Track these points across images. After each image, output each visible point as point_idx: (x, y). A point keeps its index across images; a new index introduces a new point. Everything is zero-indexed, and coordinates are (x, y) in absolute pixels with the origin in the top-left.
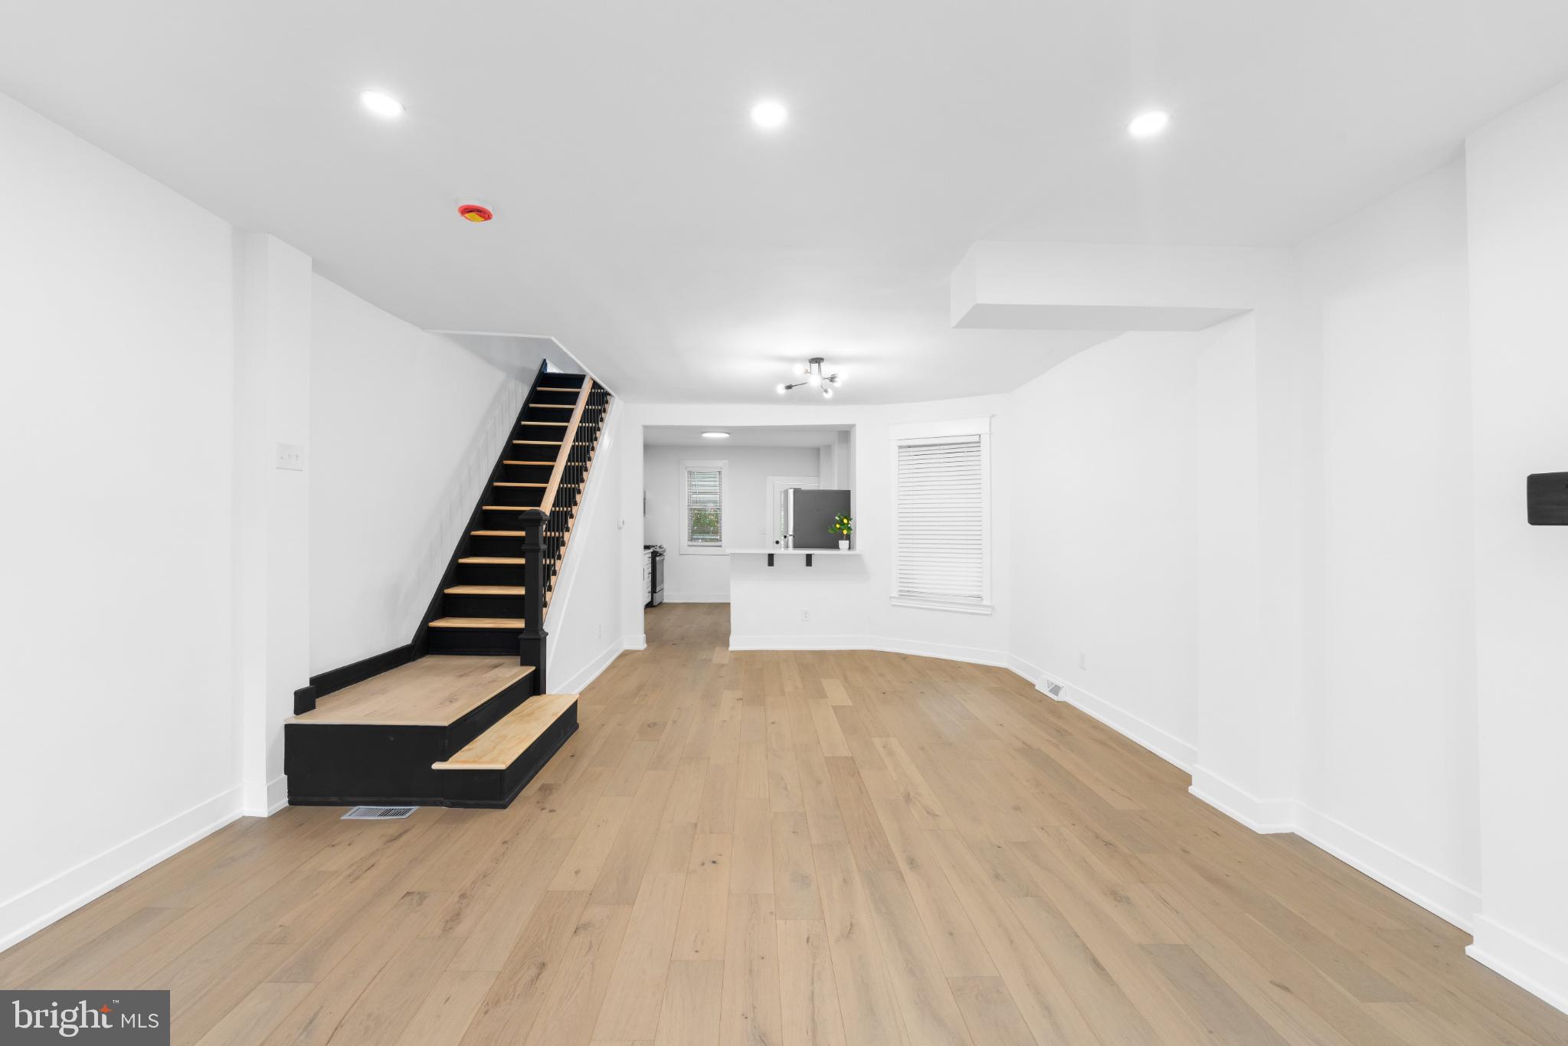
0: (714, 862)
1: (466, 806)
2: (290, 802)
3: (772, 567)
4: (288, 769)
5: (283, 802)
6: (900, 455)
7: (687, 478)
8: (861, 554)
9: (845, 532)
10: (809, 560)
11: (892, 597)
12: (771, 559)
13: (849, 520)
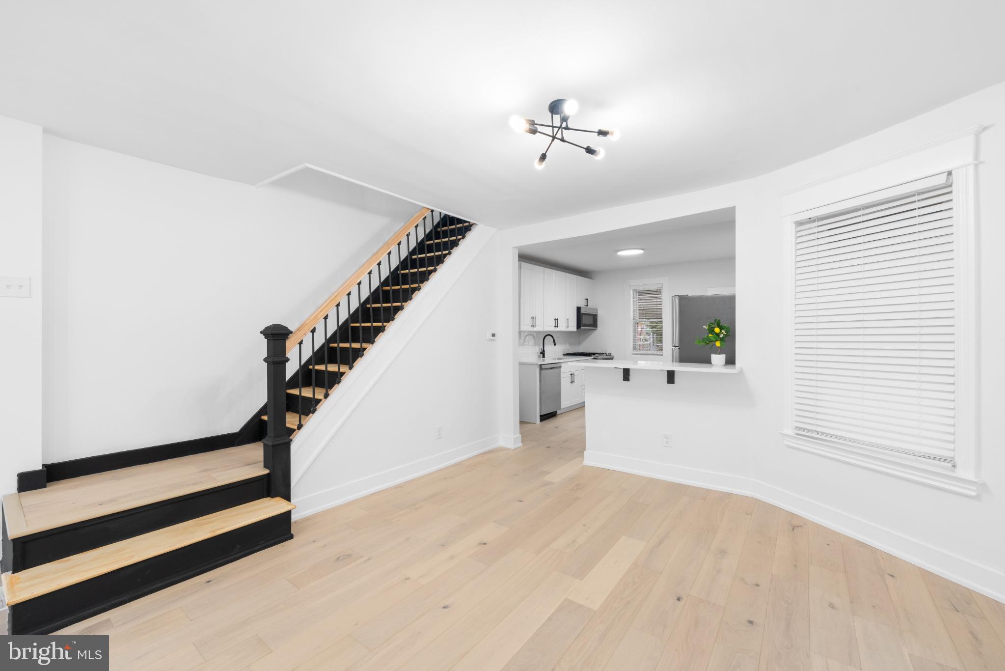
3: (625, 382)
6: (798, 235)
7: (632, 296)
8: (741, 372)
9: (718, 344)
10: (671, 377)
11: (784, 435)
12: (626, 375)
13: (721, 328)
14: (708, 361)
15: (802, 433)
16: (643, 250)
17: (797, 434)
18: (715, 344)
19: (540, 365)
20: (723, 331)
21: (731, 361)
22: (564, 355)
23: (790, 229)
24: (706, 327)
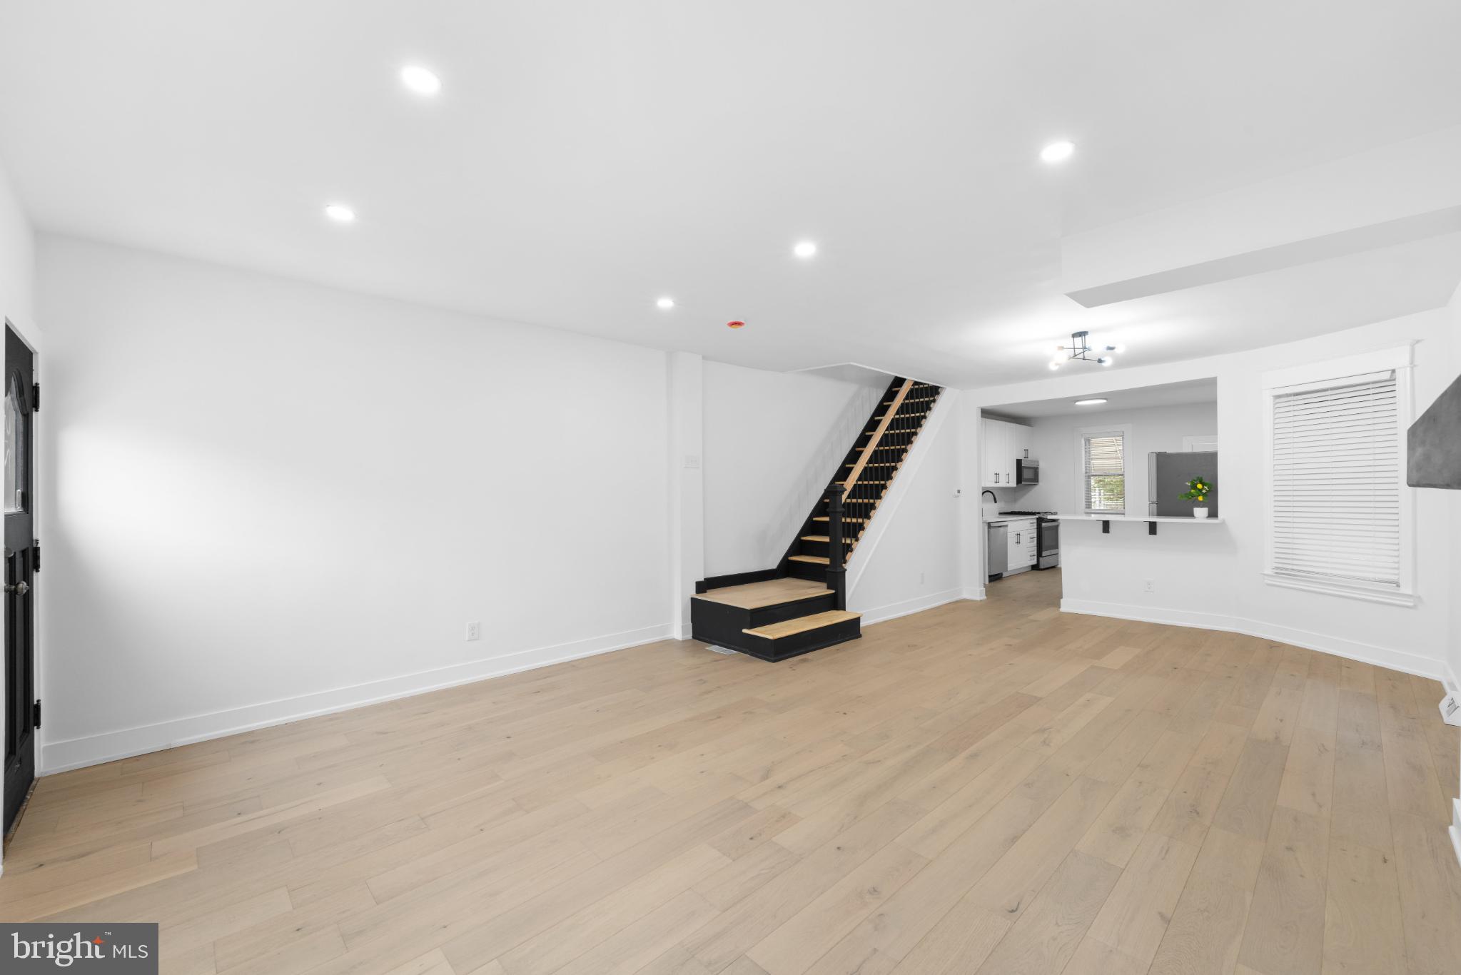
0: (845, 714)
1: (756, 656)
2: (693, 637)
3: (1106, 534)
4: (693, 621)
5: (690, 636)
6: (1276, 406)
7: (1084, 445)
8: (1223, 522)
9: (1200, 498)
10: (1153, 528)
11: (1264, 575)
12: (1106, 526)
13: (1203, 484)
14: (1191, 515)
15: (1280, 572)
16: (1105, 399)
17: (1277, 573)
18: (1197, 499)
19: (989, 523)
20: (1206, 487)
21: (1213, 514)
22: (1000, 514)
23: (1269, 402)
24: (1189, 484)
